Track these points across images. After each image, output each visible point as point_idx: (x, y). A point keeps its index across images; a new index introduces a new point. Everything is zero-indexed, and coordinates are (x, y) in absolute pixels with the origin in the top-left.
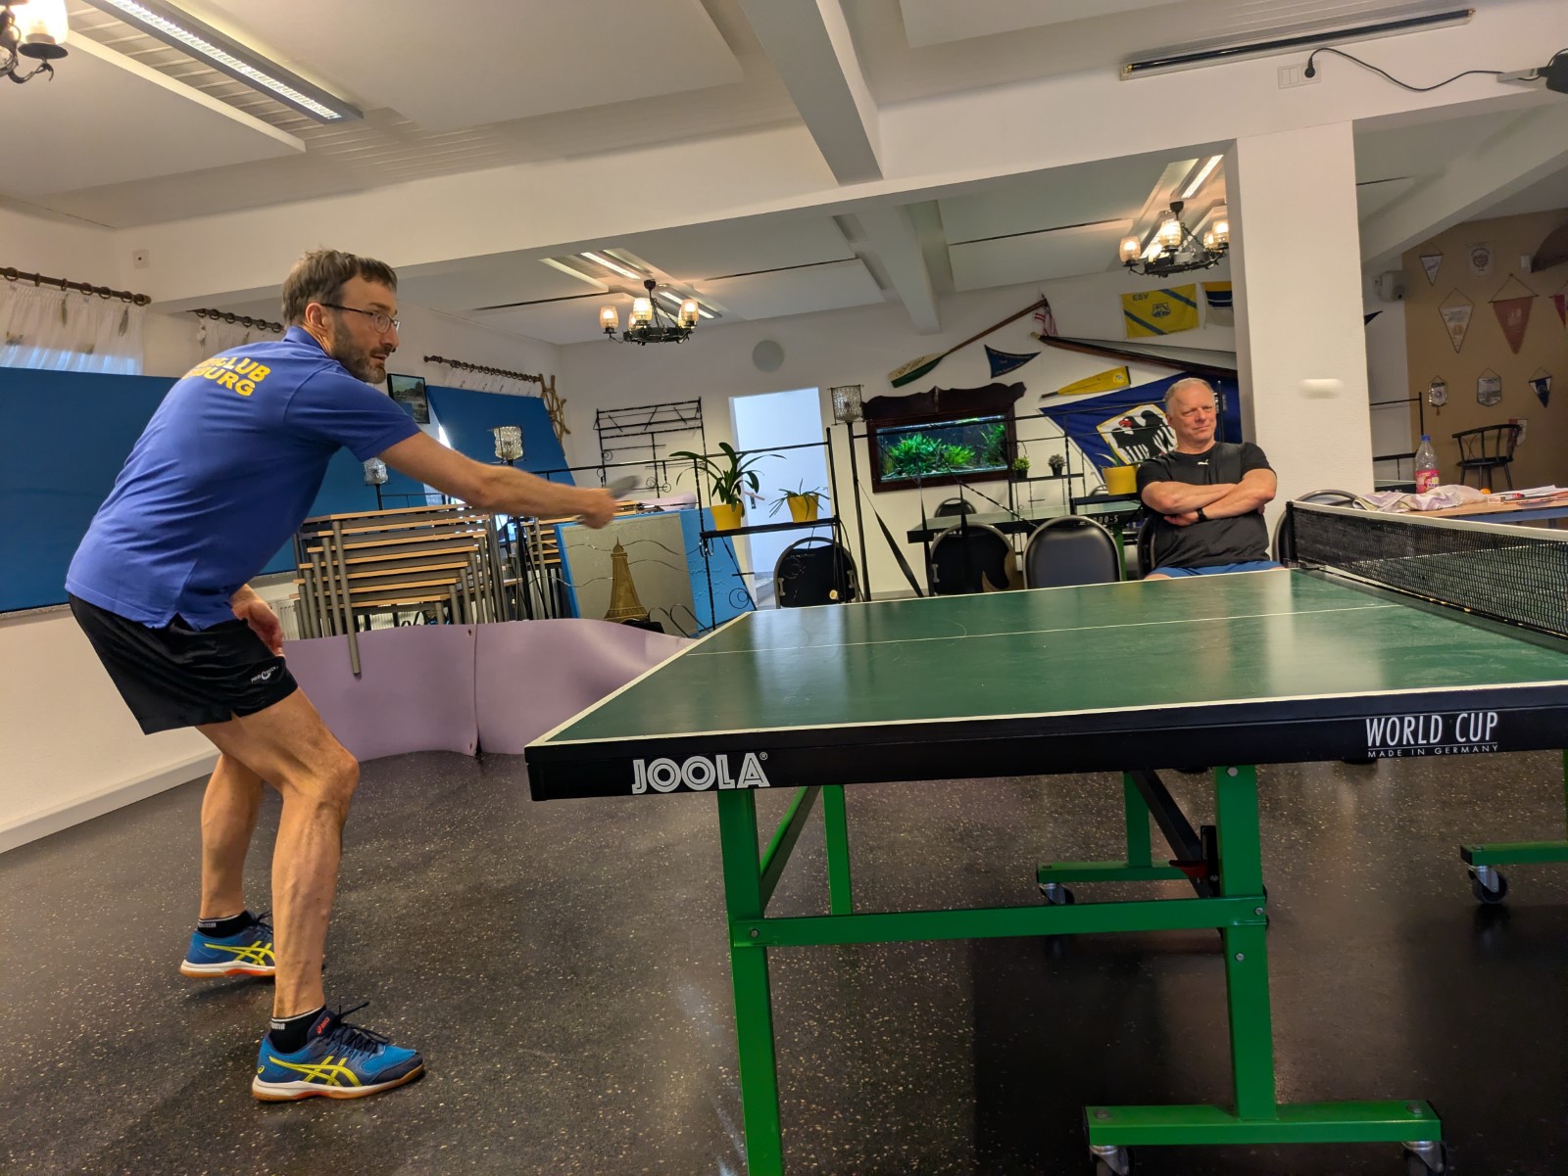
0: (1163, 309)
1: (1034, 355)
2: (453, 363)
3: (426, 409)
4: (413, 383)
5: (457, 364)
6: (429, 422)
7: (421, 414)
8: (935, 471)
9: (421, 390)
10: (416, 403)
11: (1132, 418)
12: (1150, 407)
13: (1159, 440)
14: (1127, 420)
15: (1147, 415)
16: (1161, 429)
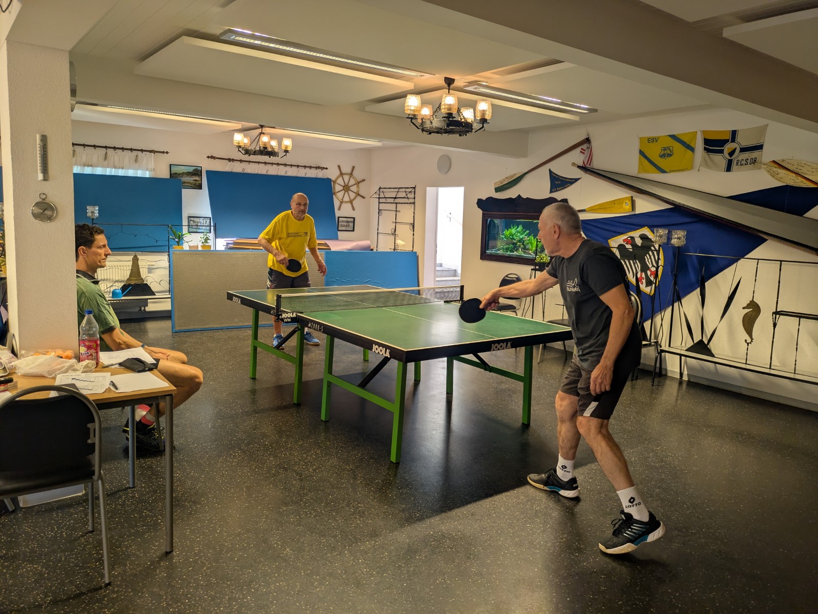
0: (669, 152)
1: (577, 180)
2: (229, 160)
3: (200, 182)
4: (191, 169)
5: (233, 160)
6: (201, 189)
7: (195, 184)
8: (515, 252)
9: (197, 172)
10: (191, 179)
11: (632, 238)
12: (646, 231)
13: (649, 260)
14: (629, 238)
15: (644, 237)
16: (652, 251)
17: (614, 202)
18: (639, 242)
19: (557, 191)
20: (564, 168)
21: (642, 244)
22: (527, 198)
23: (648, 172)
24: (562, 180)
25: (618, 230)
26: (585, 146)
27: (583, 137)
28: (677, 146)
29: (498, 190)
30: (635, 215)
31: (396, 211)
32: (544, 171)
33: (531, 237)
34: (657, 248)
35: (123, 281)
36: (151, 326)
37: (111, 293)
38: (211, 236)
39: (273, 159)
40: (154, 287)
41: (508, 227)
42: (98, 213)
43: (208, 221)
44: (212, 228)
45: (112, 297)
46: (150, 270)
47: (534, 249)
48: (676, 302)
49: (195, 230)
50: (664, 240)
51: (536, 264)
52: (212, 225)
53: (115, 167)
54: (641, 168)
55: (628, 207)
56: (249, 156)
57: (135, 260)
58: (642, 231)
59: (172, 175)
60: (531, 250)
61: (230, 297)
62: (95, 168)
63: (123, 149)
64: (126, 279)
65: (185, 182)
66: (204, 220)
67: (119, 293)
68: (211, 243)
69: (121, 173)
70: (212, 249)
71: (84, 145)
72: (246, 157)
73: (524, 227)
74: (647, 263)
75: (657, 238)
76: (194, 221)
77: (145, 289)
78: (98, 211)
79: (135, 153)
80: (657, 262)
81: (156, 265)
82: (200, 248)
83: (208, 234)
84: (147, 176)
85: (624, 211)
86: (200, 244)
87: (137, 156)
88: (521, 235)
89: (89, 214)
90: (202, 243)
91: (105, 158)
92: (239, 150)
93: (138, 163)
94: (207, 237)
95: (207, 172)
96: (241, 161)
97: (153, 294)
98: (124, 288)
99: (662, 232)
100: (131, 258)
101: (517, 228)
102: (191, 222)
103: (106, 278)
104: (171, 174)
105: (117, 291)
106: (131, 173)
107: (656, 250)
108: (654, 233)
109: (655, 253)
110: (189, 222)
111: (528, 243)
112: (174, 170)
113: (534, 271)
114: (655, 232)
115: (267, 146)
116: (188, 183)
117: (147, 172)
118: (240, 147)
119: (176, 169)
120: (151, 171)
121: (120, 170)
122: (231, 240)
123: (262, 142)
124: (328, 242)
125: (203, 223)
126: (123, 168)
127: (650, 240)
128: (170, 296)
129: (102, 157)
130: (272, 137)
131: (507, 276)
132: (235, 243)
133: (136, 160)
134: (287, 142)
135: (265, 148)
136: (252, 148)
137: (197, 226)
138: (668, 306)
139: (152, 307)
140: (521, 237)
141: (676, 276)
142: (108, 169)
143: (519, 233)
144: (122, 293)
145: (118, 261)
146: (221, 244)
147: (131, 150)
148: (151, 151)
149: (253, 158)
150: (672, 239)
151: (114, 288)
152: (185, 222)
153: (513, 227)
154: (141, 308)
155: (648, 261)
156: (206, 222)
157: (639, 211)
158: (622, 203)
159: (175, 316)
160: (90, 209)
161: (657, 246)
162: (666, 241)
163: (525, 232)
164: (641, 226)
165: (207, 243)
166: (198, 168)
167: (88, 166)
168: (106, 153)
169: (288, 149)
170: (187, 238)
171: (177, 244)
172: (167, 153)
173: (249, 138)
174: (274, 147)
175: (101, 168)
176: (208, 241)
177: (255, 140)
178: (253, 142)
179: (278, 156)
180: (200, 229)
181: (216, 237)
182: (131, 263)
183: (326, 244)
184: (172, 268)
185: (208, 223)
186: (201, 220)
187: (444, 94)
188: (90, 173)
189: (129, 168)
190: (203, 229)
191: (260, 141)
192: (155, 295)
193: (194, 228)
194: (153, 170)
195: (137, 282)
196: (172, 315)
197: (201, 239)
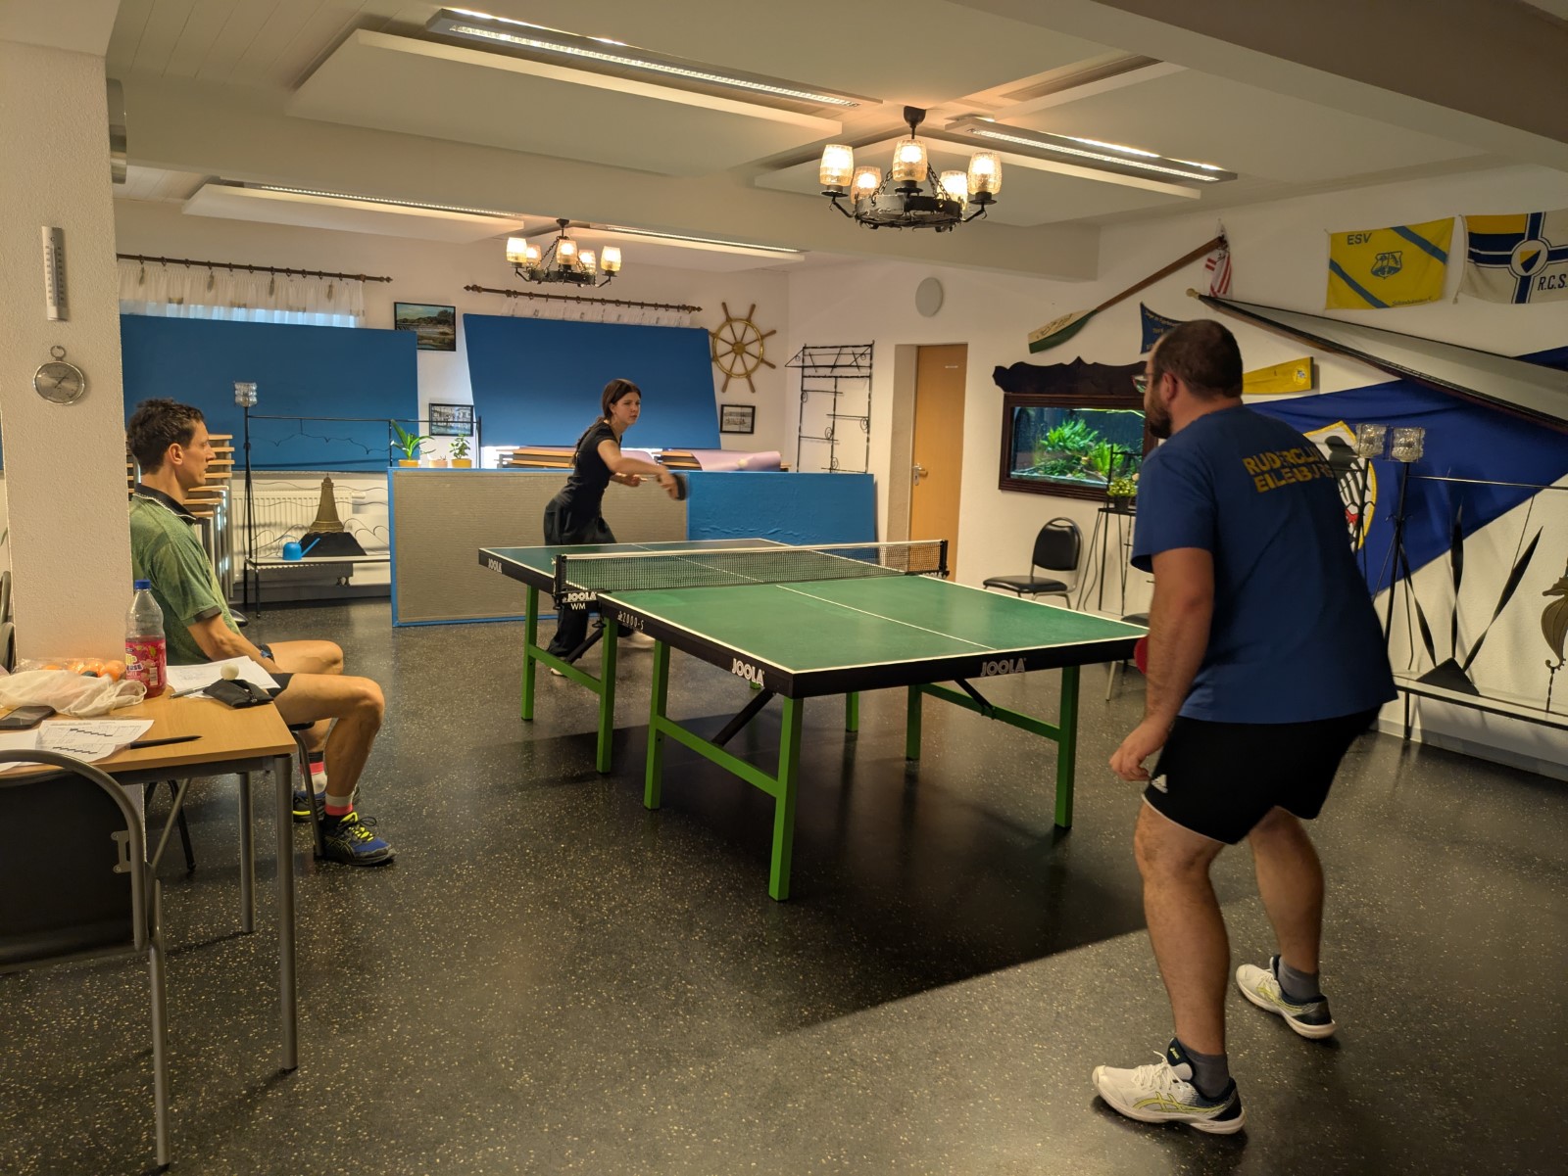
0: (1392, 263)
2: (508, 293)
3: (452, 337)
4: (434, 312)
5: (516, 294)
6: (454, 350)
7: (442, 341)
8: (1070, 475)
9: (446, 318)
10: (435, 331)
12: (1340, 430)
13: (1346, 490)
15: (1335, 443)
16: (1353, 472)
17: (1274, 370)
20: (1171, 300)
21: (1331, 456)
22: (1095, 363)
23: (1347, 307)
26: (1215, 255)
27: (1211, 236)
28: (1410, 249)
29: (1035, 347)
30: (1318, 397)
31: (836, 392)
32: (1132, 305)
33: (1101, 444)
34: (1362, 465)
35: (306, 528)
36: (359, 613)
37: (282, 551)
38: (472, 442)
39: (584, 290)
40: (363, 540)
41: (1057, 424)
42: (256, 396)
43: (468, 412)
44: (475, 425)
45: (284, 558)
46: (358, 506)
47: (1107, 467)
48: (1399, 579)
49: (442, 430)
50: (1378, 449)
51: (1108, 499)
52: (475, 420)
53: (291, 309)
54: (1333, 300)
55: (1302, 380)
56: (540, 283)
57: (328, 487)
58: (1331, 430)
59: (401, 324)
60: (1101, 470)
61: (484, 559)
62: (252, 311)
63: (304, 273)
64: (310, 523)
65: (422, 338)
66: (461, 412)
67: (296, 550)
68: (471, 454)
69: (300, 319)
70: (474, 467)
71: (231, 267)
72: (534, 287)
73: (1089, 424)
74: (1341, 495)
75: (1362, 445)
76: (440, 413)
77: (346, 543)
78: (255, 394)
79: (327, 280)
80: (1362, 495)
81: (368, 496)
82: (450, 466)
83: (465, 438)
84: (352, 326)
85: (1296, 387)
86: (451, 457)
87: (331, 286)
88: (1082, 439)
89: (240, 399)
90: (455, 455)
91: (271, 291)
92: (517, 272)
93: (333, 301)
94: (464, 444)
95: (466, 316)
96: (531, 295)
97: (362, 552)
98: (305, 542)
99: (1372, 431)
100: (318, 483)
101: (1075, 425)
102: (436, 415)
103: (273, 521)
104: (396, 321)
105: (293, 546)
106: (319, 319)
107: (1360, 469)
108: (1355, 434)
109: (1358, 475)
110: (431, 415)
111: (1095, 457)
112: (404, 312)
113: (1105, 514)
114: (1359, 432)
115: (571, 263)
116: (430, 338)
117: (352, 318)
118: (519, 265)
119: (407, 312)
120: (358, 315)
121: (300, 314)
122: (510, 449)
123: (561, 254)
124: (697, 454)
125: (458, 417)
126: (304, 310)
127: (1349, 448)
128: (388, 557)
129: (266, 289)
130: (582, 245)
131: (1050, 523)
132: (516, 456)
133: (330, 295)
134: (612, 257)
135: (568, 267)
136: (542, 267)
137: (447, 422)
138: (1384, 588)
139: (359, 578)
140: (1082, 443)
141: (1399, 525)
142: (277, 313)
143: (1079, 435)
144: (303, 551)
145: (296, 490)
146: (491, 457)
147: (320, 274)
148: (357, 277)
149: (547, 287)
150: (1393, 447)
151: (289, 540)
152: (423, 414)
153: (1067, 423)
154: (339, 579)
155: (1343, 491)
156: (464, 414)
157: (1326, 387)
158: (1291, 373)
159: (399, 594)
160: (240, 388)
161: (1362, 461)
162: (1381, 451)
163: (1089, 433)
164: (1331, 420)
165: (465, 454)
166: (449, 310)
167: (239, 307)
168: (273, 282)
169: (614, 270)
170: (427, 444)
171: (406, 458)
172: (388, 280)
173: (539, 248)
174: (587, 266)
175: (263, 311)
176: (466, 451)
177: (549, 252)
178: (544, 255)
179: (594, 283)
180: (451, 427)
181: (481, 444)
182: (319, 493)
183: (693, 459)
184: (393, 502)
185: (468, 416)
186: (455, 411)
187: (898, 142)
188: (243, 320)
189: (315, 310)
190: (457, 428)
191: (558, 252)
192: (365, 555)
193: (441, 426)
194: (361, 312)
195: (330, 530)
196: (393, 594)
197: (452, 448)
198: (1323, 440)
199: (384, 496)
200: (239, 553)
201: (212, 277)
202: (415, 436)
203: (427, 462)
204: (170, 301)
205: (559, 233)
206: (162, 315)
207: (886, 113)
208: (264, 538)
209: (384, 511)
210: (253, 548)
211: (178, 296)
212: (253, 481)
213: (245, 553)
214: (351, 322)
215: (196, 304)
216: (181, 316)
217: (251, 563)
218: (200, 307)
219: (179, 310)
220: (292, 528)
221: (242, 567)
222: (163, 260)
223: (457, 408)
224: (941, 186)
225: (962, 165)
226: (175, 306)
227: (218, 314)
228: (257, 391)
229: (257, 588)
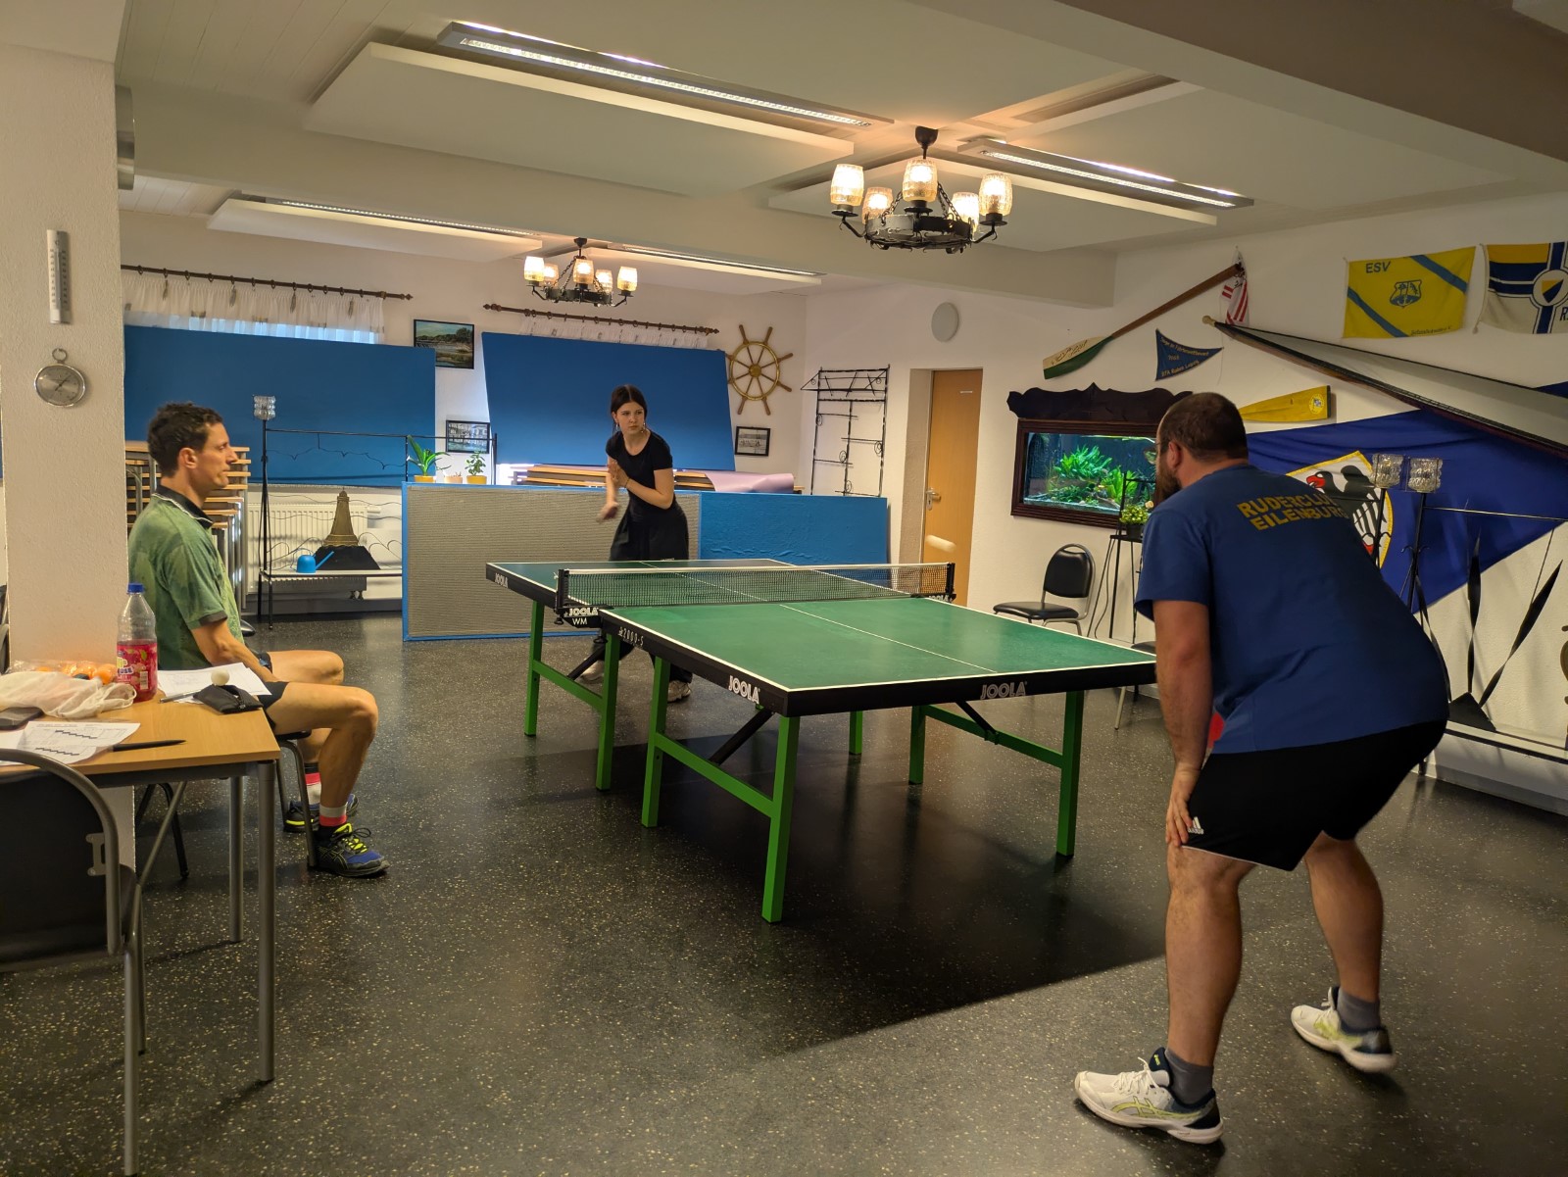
0: (1411, 292)
1: (1213, 352)
2: (527, 312)
3: (471, 354)
4: (453, 330)
5: (534, 313)
6: (473, 368)
7: (461, 359)
8: (1083, 502)
9: (465, 336)
10: (454, 349)
11: (1327, 475)
12: (1356, 460)
13: (1362, 520)
14: (1320, 476)
15: (1351, 473)
16: (1368, 502)
17: (1290, 399)
18: (1340, 483)
19: (1172, 375)
20: (1187, 328)
21: (1347, 486)
22: (1110, 390)
23: (1365, 336)
24: (1181, 353)
25: (1295, 456)
26: (1231, 282)
27: (1229, 263)
28: (1430, 278)
29: (1050, 373)
30: (1334, 426)
31: (851, 416)
32: (1147, 332)
33: (1115, 471)
34: (1379, 496)
35: (320, 541)
36: (372, 627)
37: (296, 563)
38: (488, 459)
39: (600, 310)
40: (377, 554)
41: (1071, 451)
42: (275, 410)
43: (485, 429)
44: (491, 442)
45: (298, 571)
46: (373, 521)
47: (1121, 494)
49: (459, 447)
50: (1394, 479)
51: (1120, 526)
52: (491, 438)
53: (311, 325)
54: (1351, 329)
55: (1319, 409)
56: (557, 302)
57: (343, 501)
58: (1347, 460)
59: (418, 341)
60: (1115, 497)
61: (491, 574)
62: (273, 325)
63: (325, 289)
64: (325, 537)
65: (442, 355)
66: (477, 429)
67: (310, 563)
68: (486, 471)
69: (321, 334)
70: (489, 483)
71: (253, 281)
72: (551, 306)
73: (1102, 451)
74: (1357, 525)
75: (1379, 475)
76: (457, 430)
77: (360, 557)
78: (273, 407)
79: (348, 297)
80: (1378, 526)
81: (383, 511)
82: (465, 482)
83: (480, 455)
84: (372, 342)
85: (1312, 416)
86: (465, 474)
87: (351, 303)
88: (1096, 466)
89: (258, 412)
90: (470, 471)
91: (293, 307)
92: (534, 290)
93: (353, 317)
94: (479, 461)
95: (484, 334)
96: (549, 315)
97: (375, 566)
98: (320, 555)
99: (1389, 461)
100: (334, 497)
101: (1089, 451)
102: (452, 431)
103: (289, 534)
104: (415, 338)
105: (307, 559)
106: (339, 335)
107: (1376, 500)
108: (1372, 463)
109: (1375, 505)
110: (448, 432)
112: (424, 330)
113: (1117, 541)
114: (1375, 461)
115: (587, 282)
116: (448, 356)
117: (372, 334)
118: (536, 284)
119: (426, 329)
120: (378, 332)
121: (320, 329)
122: (524, 467)
123: (577, 273)
124: (710, 475)
125: (475, 434)
126: (325, 326)
127: (1365, 479)
128: (400, 572)
129: (287, 304)
130: (599, 265)
131: (1062, 550)
132: (531, 473)
133: (350, 311)
134: (629, 277)
135: (584, 286)
136: (559, 286)
137: (464, 439)
139: (373, 593)
141: (1415, 556)
142: (298, 328)
143: (1093, 462)
144: (317, 563)
145: (312, 503)
146: (505, 474)
147: (341, 291)
148: (378, 294)
149: (563, 307)
150: (1410, 477)
151: (304, 552)
152: (440, 430)
153: (1081, 449)
154: (353, 592)
155: (1359, 521)
156: (481, 431)
157: (1342, 417)
158: (1307, 401)
159: (410, 610)
160: (259, 401)
161: (1378, 491)
162: (1397, 481)
163: (1103, 460)
164: (1346, 450)
165: (480, 471)
166: (468, 328)
167: (260, 321)
168: (294, 297)
169: (630, 290)
170: (442, 461)
171: (422, 473)
172: (409, 297)
173: (556, 267)
174: (604, 286)
175: (284, 326)
176: (481, 468)
177: (567, 271)
178: (561, 275)
179: (610, 303)
180: (468, 444)
181: (496, 462)
182: (334, 507)
183: (706, 480)
184: (406, 518)
185: (484, 433)
186: (471, 428)
187: (909, 163)
188: (264, 335)
189: (336, 326)
190: (474, 445)
191: (575, 272)
192: (379, 569)
193: (457, 442)
194: (381, 330)
195: (346, 543)
196: (404, 609)
197: (467, 465)
198: (1339, 470)
199: (398, 511)
200: (253, 565)
201: (234, 291)
202: (431, 452)
203: (442, 477)
204: (193, 315)
205: (577, 253)
206: (184, 328)
207: (897, 134)
208: (279, 551)
209: (397, 525)
210: (268, 560)
211: (200, 310)
212: (269, 493)
213: (260, 565)
214: (371, 339)
215: (218, 318)
216: (203, 330)
217: (265, 574)
218: (222, 320)
219: (201, 323)
220: (308, 541)
221: (257, 579)
222: (187, 274)
223: (474, 425)
224: (952, 207)
225: (973, 187)
226: (197, 319)
227: (240, 328)
228: (275, 404)
229: (270, 597)
